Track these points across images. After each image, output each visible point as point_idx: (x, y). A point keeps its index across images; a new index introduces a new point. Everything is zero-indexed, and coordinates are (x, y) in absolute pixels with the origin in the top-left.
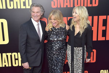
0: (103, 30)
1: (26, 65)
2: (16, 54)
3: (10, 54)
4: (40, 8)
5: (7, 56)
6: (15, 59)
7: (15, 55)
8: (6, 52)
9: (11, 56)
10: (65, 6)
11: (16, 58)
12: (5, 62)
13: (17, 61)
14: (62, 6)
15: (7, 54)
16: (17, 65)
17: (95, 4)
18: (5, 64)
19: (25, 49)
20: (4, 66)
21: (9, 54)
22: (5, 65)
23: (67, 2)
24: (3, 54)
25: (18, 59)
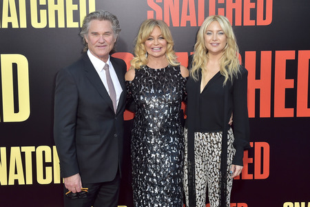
0: (287, 90)
1: (74, 183)
2: (47, 149)
3: (32, 149)
4: (112, 22)
5: (23, 154)
6: (45, 165)
7: (44, 152)
8: (20, 144)
9: (34, 154)
10: (184, 24)
11: (48, 160)
12: (16, 173)
13: (49, 169)
14: (176, 24)
15: (24, 149)
16: (48, 181)
17: (264, 19)
18: (16, 177)
19: (72, 137)
20: (12, 183)
21: (28, 150)
22: (16, 181)
23: (188, 14)
24: (13, 149)
25: (51, 164)
